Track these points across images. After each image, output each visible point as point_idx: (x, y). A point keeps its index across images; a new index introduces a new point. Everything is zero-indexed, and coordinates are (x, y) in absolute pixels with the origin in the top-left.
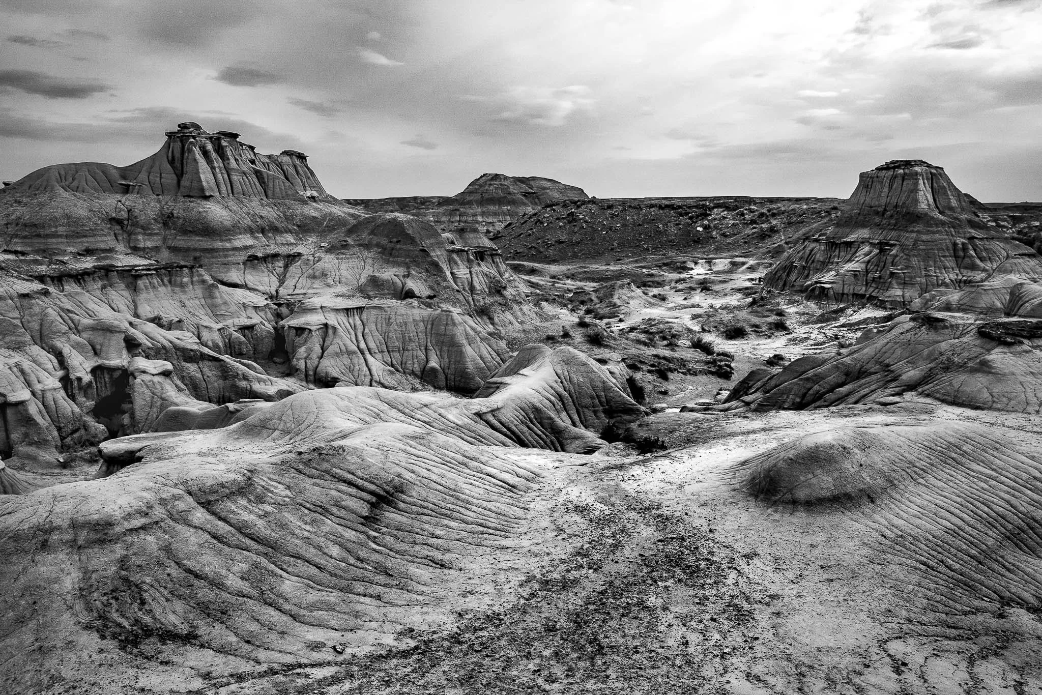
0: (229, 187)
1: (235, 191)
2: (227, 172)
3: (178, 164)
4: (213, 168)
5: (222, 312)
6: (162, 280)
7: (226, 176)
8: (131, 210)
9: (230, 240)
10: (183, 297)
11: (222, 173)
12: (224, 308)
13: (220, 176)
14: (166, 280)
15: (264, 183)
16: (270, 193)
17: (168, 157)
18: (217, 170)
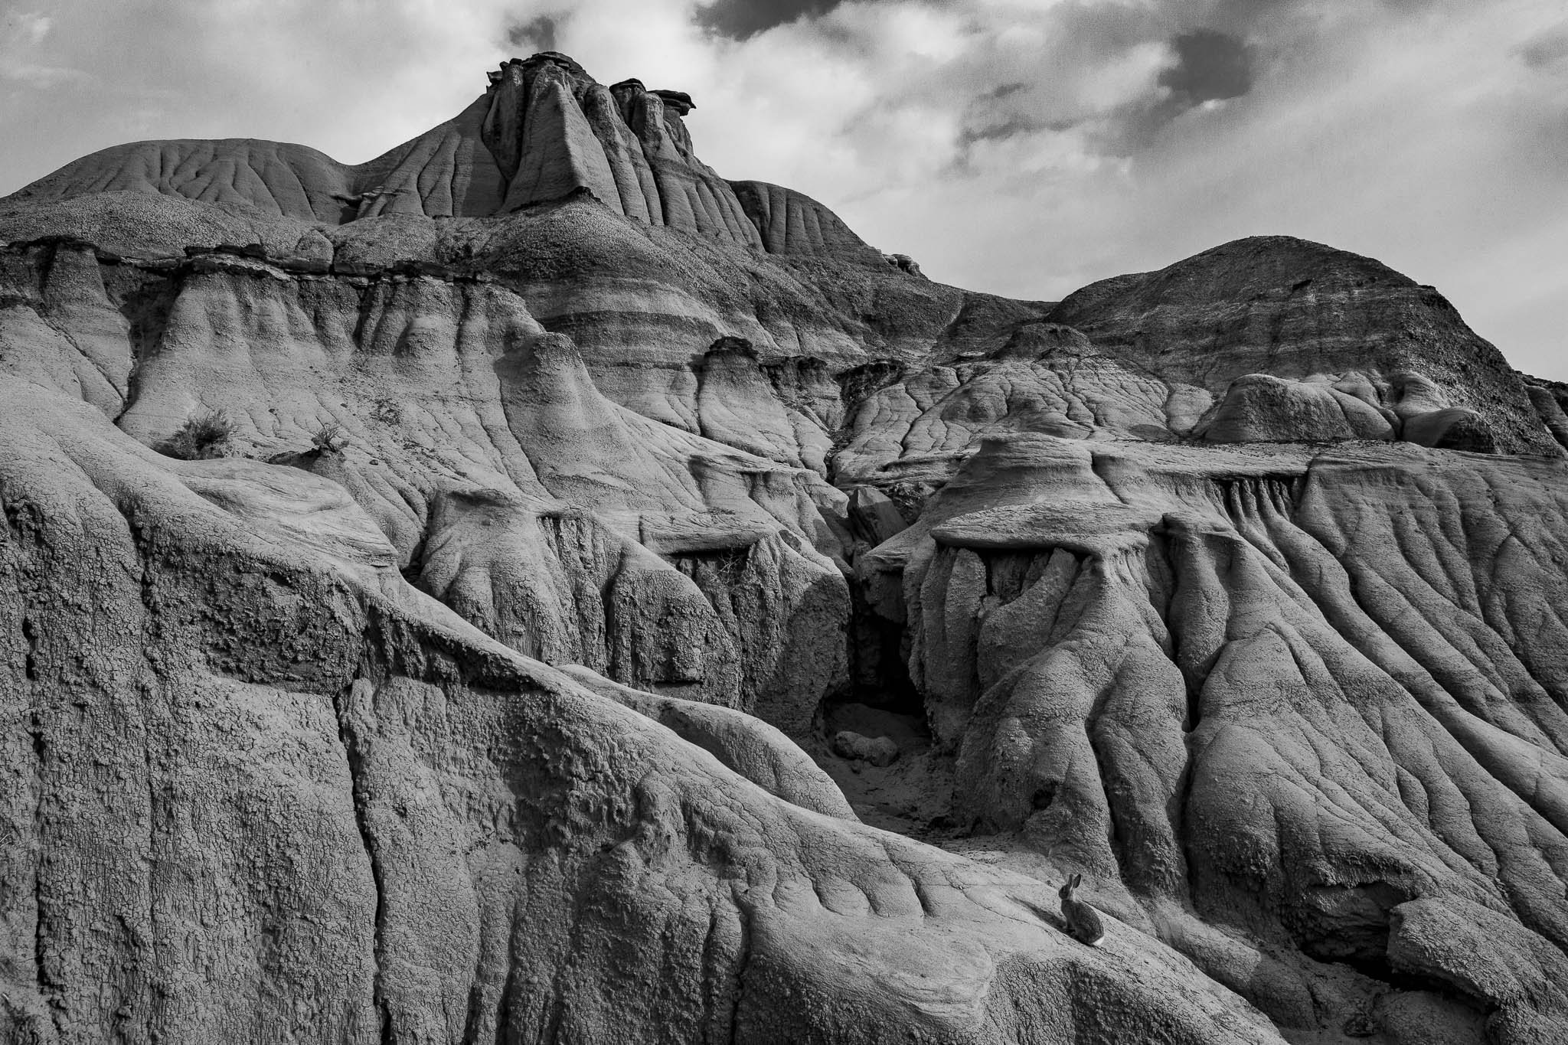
0: (656, 204)
1: (674, 215)
2: (653, 168)
3: (508, 141)
4: (610, 146)
5: (586, 470)
6: (318, 321)
7: (648, 174)
8: (344, 244)
9: (649, 289)
10: (398, 389)
11: (635, 165)
12: (598, 455)
13: (628, 167)
14: (339, 322)
15: (761, 214)
16: (778, 238)
17: (482, 126)
18: (623, 155)
